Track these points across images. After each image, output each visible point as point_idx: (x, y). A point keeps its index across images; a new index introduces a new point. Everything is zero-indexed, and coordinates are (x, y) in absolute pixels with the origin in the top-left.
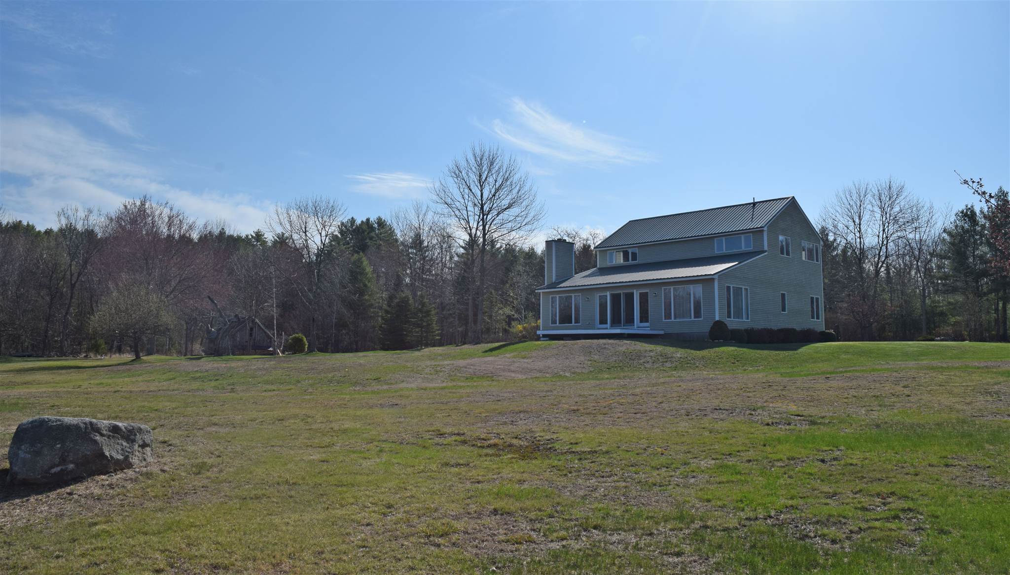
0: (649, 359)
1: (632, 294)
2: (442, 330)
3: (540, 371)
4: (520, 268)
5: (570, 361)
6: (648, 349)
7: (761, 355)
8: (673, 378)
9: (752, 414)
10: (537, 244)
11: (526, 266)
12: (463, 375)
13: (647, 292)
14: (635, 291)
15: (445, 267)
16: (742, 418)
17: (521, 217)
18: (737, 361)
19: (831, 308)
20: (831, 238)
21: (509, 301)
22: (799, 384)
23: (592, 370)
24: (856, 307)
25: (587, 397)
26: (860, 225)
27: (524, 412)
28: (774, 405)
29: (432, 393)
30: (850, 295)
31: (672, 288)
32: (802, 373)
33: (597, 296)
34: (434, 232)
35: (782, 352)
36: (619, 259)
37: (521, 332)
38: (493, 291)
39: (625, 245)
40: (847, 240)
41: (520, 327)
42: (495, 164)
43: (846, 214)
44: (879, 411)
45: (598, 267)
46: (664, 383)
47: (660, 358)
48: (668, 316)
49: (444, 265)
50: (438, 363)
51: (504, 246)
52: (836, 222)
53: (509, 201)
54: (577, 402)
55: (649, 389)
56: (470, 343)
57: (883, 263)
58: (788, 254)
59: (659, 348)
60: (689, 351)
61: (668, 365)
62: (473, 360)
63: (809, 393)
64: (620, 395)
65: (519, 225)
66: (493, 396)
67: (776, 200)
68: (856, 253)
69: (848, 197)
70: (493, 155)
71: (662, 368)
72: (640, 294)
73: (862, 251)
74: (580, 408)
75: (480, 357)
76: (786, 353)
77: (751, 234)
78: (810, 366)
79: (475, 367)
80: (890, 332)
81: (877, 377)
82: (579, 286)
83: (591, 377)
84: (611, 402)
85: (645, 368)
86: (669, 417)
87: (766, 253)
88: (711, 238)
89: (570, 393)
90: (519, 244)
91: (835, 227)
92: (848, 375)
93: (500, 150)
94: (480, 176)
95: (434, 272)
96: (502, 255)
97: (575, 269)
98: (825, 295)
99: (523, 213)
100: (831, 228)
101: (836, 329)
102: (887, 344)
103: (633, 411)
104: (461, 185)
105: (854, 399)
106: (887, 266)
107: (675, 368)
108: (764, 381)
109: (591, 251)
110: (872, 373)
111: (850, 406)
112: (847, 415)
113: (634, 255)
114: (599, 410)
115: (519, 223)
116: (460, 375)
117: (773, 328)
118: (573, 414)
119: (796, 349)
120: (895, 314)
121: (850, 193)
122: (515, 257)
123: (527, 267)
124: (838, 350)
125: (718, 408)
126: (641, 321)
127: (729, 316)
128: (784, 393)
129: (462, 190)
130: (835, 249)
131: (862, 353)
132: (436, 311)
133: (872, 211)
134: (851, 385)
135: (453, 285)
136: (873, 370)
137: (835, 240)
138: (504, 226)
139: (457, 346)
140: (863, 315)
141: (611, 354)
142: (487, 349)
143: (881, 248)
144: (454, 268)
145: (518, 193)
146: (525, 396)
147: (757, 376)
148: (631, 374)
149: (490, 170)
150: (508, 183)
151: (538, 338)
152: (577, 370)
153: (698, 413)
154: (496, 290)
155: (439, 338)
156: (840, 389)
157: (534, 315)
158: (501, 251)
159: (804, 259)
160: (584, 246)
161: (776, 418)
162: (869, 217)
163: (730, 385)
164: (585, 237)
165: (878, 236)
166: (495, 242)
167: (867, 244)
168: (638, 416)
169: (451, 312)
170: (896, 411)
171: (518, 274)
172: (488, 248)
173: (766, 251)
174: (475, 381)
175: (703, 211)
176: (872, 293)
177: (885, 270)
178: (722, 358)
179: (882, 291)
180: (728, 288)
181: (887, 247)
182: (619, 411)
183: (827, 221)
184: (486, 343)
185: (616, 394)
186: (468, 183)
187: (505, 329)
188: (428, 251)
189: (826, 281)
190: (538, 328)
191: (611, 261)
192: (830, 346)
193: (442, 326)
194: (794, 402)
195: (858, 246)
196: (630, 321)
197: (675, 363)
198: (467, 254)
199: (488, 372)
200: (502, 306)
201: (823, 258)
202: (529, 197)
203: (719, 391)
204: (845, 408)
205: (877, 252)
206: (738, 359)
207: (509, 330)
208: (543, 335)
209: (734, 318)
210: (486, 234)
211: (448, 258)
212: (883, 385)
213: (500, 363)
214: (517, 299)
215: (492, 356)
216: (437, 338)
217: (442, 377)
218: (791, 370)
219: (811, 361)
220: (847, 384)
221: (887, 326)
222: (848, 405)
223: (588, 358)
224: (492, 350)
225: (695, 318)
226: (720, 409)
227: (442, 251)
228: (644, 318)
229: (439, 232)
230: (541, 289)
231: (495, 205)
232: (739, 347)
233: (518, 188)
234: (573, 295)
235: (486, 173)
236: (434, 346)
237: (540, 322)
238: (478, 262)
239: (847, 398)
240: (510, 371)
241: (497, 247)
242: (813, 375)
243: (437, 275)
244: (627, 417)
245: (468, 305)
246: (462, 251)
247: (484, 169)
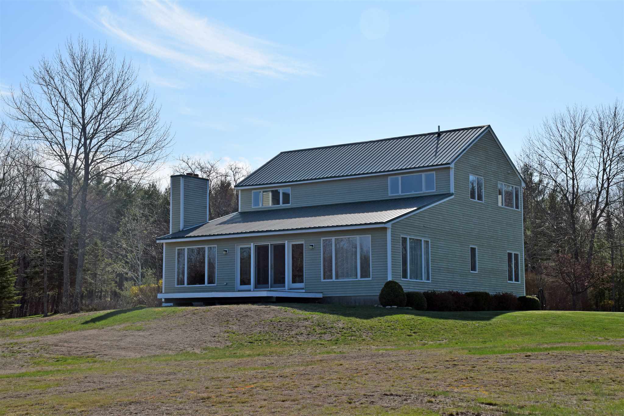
0: (303, 330)
1: (283, 246)
2: (24, 295)
3: (161, 347)
4: (138, 212)
5: (200, 334)
6: (302, 317)
7: (444, 325)
8: (334, 355)
9: (432, 402)
10: (160, 180)
11: (144, 208)
12: (52, 356)
13: (302, 244)
14: (286, 242)
15: (29, 208)
16: (419, 406)
17: (138, 143)
18: (414, 333)
19: (534, 268)
20: (536, 178)
21: (121, 255)
22: (491, 364)
23: (229, 344)
24: (567, 267)
25: (221, 381)
26: (573, 163)
27: (136, 403)
28: (459, 390)
29: (5, 383)
30: (558, 251)
31: (333, 239)
32: (496, 350)
33: (238, 248)
34: (14, 159)
35: (471, 322)
36: (267, 202)
37: (136, 295)
38: (99, 242)
39: (274, 183)
40: (556, 182)
41: (135, 289)
42: (101, 71)
43: (556, 148)
44: (594, 401)
45: (240, 211)
46: (321, 361)
47: (317, 328)
48: (328, 274)
49: (29, 206)
50: (15, 341)
51: (115, 181)
52: (543, 159)
53: (121, 121)
54: (207, 388)
55: (301, 369)
56: (64, 311)
57: (602, 211)
58: (480, 198)
59: (316, 316)
60: (353, 319)
61: (327, 337)
62: (68, 334)
63: (504, 375)
64: (264, 378)
65: (136, 154)
66: (94, 382)
67: (467, 129)
68: (567, 199)
69: (560, 126)
70: (99, 57)
71: (319, 342)
72: (293, 246)
73: (575, 195)
74: (210, 395)
75: (77, 330)
76: (476, 323)
77: (434, 172)
78: (507, 340)
79: (70, 345)
80: (610, 299)
81: (592, 357)
82: (214, 235)
83: (227, 354)
84: (253, 386)
85: (298, 341)
86: (326, 405)
87: (453, 197)
88: (383, 176)
89: (199, 375)
90: (136, 179)
91: (541, 164)
92: (555, 352)
93: (108, 52)
94: (81, 85)
95: (13, 215)
96: (111, 193)
97: (210, 214)
98: (527, 250)
99: (140, 139)
100: (536, 165)
101: (541, 294)
102: (606, 315)
103: (280, 397)
104: (52, 97)
105: (562, 384)
106: (608, 216)
107: (336, 342)
108: (448, 359)
109: (231, 189)
110: (586, 352)
111: (557, 394)
112: (553, 404)
113: (286, 197)
114: (237, 397)
115: (135, 152)
116: (48, 356)
117: (459, 291)
118: (202, 404)
119: (489, 319)
120: (617, 277)
121: (563, 122)
122: (129, 196)
123: (147, 210)
124: (542, 321)
125: (388, 393)
126: (294, 281)
127: (405, 276)
128: (472, 375)
129: (54, 103)
130: (541, 192)
131: (572, 325)
132: (15, 268)
133: (590, 145)
134: (558, 366)
135: (41, 233)
136: (588, 348)
137: (541, 181)
138: (115, 154)
139: (46, 316)
140: (575, 277)
141: (253, 323)
142: (89, 319)
143: (600, 193)
144: (43, 210)
145: (134, 111)
146: (138, 382)
147: (439, 352)
148: (279, 350)
149: (94, 78)
150: (121, 97)
151: (160, 305)
152: (209, 345)
153: (364, 400)
154: (103, 239)
155: (20, 305)
156: (543, 370)
157: (155, 274)
158: (110, 188)
159: (500, 204)
160: (222, 183)
161: (461, 406)
162: (585, 153)
163: (405, 363)
164: (224, 172)
165: (597, 178)
166: (102, 175)
167: (582, 188)
168: (287, 404)
169: (37, 269)
170: (617, 402)
171: (134, 220)
172: (92, 183)
173: (451, 195)
174: (69, 364)
175: (374, 142)
176: (587, 249)
177: (605, 220)
178: (395, 329)
179: (601, 246)
180: (404, 240)
181: (607, 192)
182: (264, 397)
183: (531, 157)
184: (87, 311)
185: (260, 376)
186: (63, 94)
187: (115, 292)
188: (4, 185)
189: (529, 233)
190: (159, 290)
191: (257, 203)
192: (531, 317)
193: (24, 289)
194: (485, 386)
195: (571, 190)
196: (280, 280)
197: (336, 335)
198: (63, 190)
199: (88, 351)
200: (110, 261)
201: (524, 204)
202: (149, 117)
203: (391, 372)
204: (550, 397)
205: (596, 198)
206: (416, 330)
207: (120, 294)
208: (165, 299)
209: (411, 278)
210: (90, 165)
211: (34, 196)
212: (600, 367)
213: (106, 338)
214: (132, 252)
215: (95, 328)
216: (16, 305)
217: (21, 359)
218: (483, 346)
219: (508, 334)
220: (553, 365)
221: (607, 292)
222: (554, 392)
223: (224, 329)
224: (94, 320)
225: (362, 277)
226: (392, 395)
227: (25, 187)
228: (298, 276)
229: (21, 160)
230: (164, 239)
231: (102, 126)
232: (416, 315)
233: (134, 104)
234: (206, 247)
235: (90, 81)
236: (11, 317)
237: (163, 281)
238: (77, 201)
239: (553, 383)
240: (120, 348)
241: (105, 182)
242: (509, 351)
243: (17, 219)
244: (273, 406)
245: (62, 261)
246: (55, 186)
247: (86, 76)
